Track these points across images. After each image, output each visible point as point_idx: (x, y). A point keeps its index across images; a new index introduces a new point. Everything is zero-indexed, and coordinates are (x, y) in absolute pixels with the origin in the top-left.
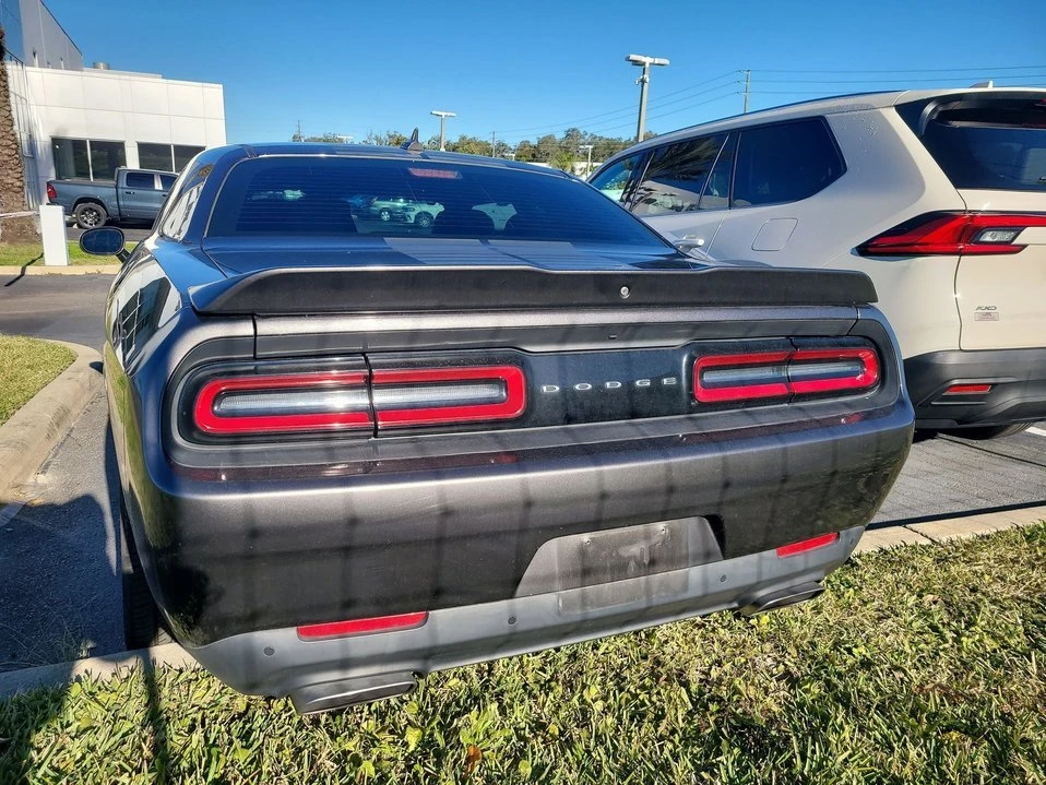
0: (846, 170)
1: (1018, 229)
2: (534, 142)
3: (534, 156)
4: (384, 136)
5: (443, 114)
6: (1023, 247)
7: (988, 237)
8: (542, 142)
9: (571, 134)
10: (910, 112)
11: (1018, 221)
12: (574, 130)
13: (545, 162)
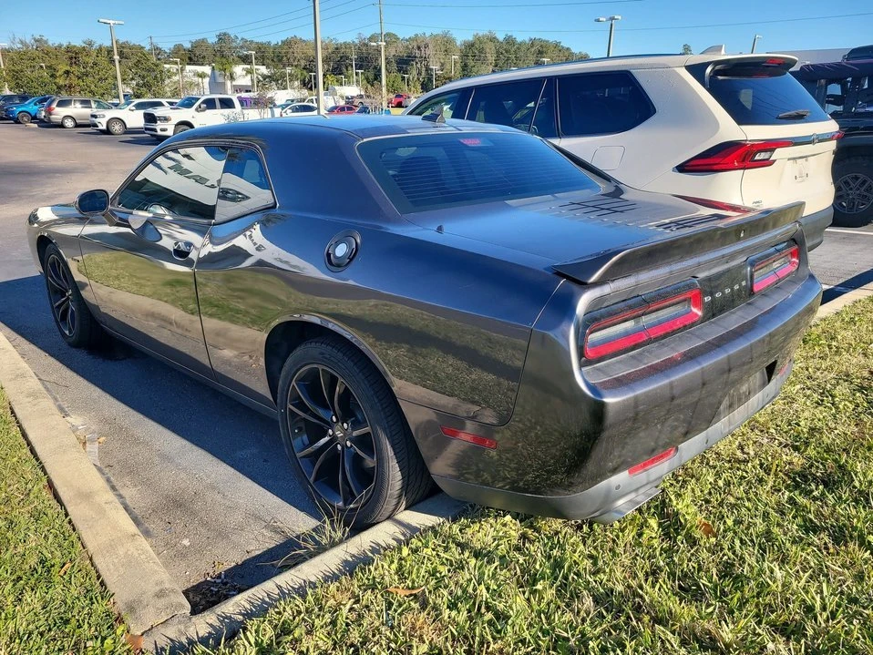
0: (655, 112)
1: (772, 150)
2: (188, 45)
3: (190, 59)
4: (29, 40)
5: (112, 22)
6: (774, 161)
7: (758, 157)
8: (197, 45)
9: (223, 38)
10: (696, 70)
11: (770, 145)
12: (225, 34)
13: (202, 65)
